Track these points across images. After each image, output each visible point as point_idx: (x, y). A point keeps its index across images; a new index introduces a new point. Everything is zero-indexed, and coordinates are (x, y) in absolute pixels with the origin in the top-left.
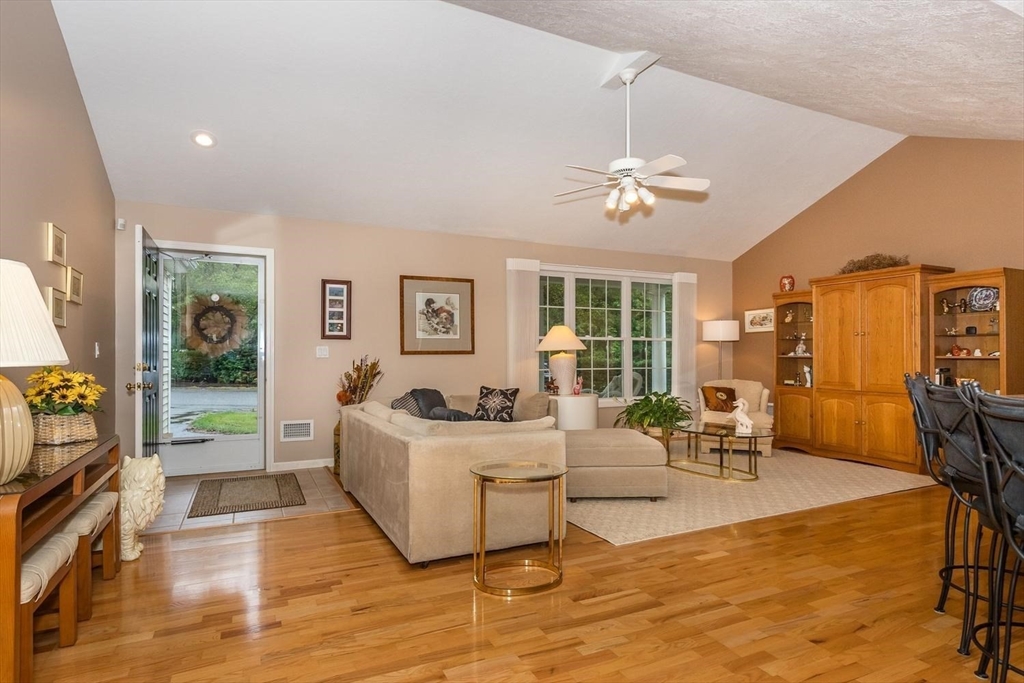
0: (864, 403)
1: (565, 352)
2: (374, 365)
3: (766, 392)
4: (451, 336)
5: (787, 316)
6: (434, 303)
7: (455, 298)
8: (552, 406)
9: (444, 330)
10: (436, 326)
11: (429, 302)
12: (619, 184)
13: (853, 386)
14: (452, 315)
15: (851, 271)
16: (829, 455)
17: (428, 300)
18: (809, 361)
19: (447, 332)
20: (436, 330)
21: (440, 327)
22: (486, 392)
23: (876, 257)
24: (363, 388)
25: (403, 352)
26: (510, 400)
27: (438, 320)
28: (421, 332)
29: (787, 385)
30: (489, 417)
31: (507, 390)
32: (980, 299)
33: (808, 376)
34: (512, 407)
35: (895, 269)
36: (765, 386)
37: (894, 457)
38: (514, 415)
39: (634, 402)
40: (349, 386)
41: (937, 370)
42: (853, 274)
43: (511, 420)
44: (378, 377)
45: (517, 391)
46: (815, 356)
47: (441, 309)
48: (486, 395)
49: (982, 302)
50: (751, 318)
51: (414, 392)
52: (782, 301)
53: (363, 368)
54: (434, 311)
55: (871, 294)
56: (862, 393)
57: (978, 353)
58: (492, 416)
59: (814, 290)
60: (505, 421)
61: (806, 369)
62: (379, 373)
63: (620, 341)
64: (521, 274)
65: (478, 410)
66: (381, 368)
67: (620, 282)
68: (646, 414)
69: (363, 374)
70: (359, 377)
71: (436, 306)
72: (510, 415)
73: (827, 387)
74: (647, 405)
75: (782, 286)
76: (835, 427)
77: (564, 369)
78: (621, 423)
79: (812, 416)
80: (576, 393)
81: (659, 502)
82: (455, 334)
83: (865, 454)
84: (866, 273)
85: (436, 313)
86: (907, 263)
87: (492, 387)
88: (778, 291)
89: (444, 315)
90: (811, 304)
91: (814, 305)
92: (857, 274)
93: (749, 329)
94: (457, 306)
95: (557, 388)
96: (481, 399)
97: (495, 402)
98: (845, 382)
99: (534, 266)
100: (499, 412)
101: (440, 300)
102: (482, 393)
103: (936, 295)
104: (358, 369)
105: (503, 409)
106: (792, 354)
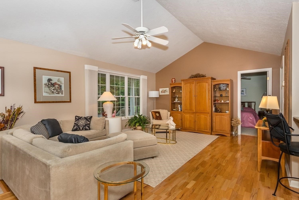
0: (196, 116)
1: (109, 101)
2: (19, 109)
3: (169, 113)
4: (60, 95)
5: (174, 90)
6: (52, 80)
7: (62, 79)
8: (107, 123)
9: (57, 92)
10: (53, 90)
11: (49, 80)
12: (139, 37)
13: (193, 111)
14: (61, 86)
15: (193, 78)
16: (186, 131)
17: (49, 79)
18: (181, 104)
19: (58, 93)
20: (53, 92)
21: (55, 91)
22: (78, 119)
23: (198, 74)
24: (12, 120)
25: (36, 102)
26: (89, 121)
27: (54, 88)
28: (45, 93)
29: (174, 110)
30: (80, 128)
31: (87, 117)
32: (222, 87)
33: (179, 108)
34: (90, 124)
35: (204, 78)
36: (168, 111)
37: (204, 130)
38: (91, 127)
39: (131, 118)
40: (3, 120)
41: (214, 106)
42: (193, 79)
43: (90, 129)
44: (22, 114)
45: (92, 117)
46: (183, 102)
47: (55, 84)
48: (78, 120)
49: (222, 88)
50: (161, 90)
51: (43, 121)
52: (173, 86)
53: (12, 110)
54: (51, 84)
55: (198, 84)
56: (196, 113)
57: (223, 102)
58: (81, 128)
59: (182, 83)
60: (87, 130)
61: (179, 106)
62: (22, 112)
63: (124, 97)
64: (91, 71)
65: (74, 126)
66: (24, 109)
67: (124, 77)
68: (136, 123)
69: (12, 114)
70: (9, 115)
71: (53, 82)
72: (89, 127)
73: (186, 111)
74: (136, 119)
75: (172, 81)
76: (188, 123)
77: (108, 108)
78: (127, 126)
79: (181, 120)
80: (114, 117)
81: (155, 158)
82: (62, 94)
83: (196, 130)
84: (197, 78)
85: (53, 85)
86: (205, 77)
87: (80, 116)
88: (171, 82)
89: (57, 86)
90: (181, 87)
91: (182, 87)
92: (194, 79)
93: (161, 94)
94: (63, 82)
95: (107, 115)
96: (75, 121)
97: (82, 123)
98: (191, 109)
99: (96, 68)
100: (84, 126)
101: (55, 80)
102: (76, 119)
103: (214, 85)
104: (9, 111)
105: (86, 125)
106: (175, 102)
